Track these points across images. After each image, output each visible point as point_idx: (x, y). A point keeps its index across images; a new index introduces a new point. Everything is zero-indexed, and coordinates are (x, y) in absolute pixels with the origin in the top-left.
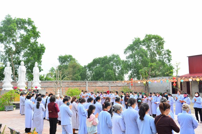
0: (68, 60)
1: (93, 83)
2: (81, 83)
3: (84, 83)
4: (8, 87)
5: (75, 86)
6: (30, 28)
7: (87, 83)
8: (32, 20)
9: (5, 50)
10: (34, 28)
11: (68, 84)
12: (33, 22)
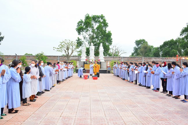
0: (142, 43)
1: (148, 59)
2: (138, 58)
3: (141, 58)
4: (83, 60)
5: (133, 60)
6: (102, 21)
7: (143, 58)
8: (103, 16)
9: (89, 37)
10: (105, 20)
11: (128, 59)
12: (104, 17)
